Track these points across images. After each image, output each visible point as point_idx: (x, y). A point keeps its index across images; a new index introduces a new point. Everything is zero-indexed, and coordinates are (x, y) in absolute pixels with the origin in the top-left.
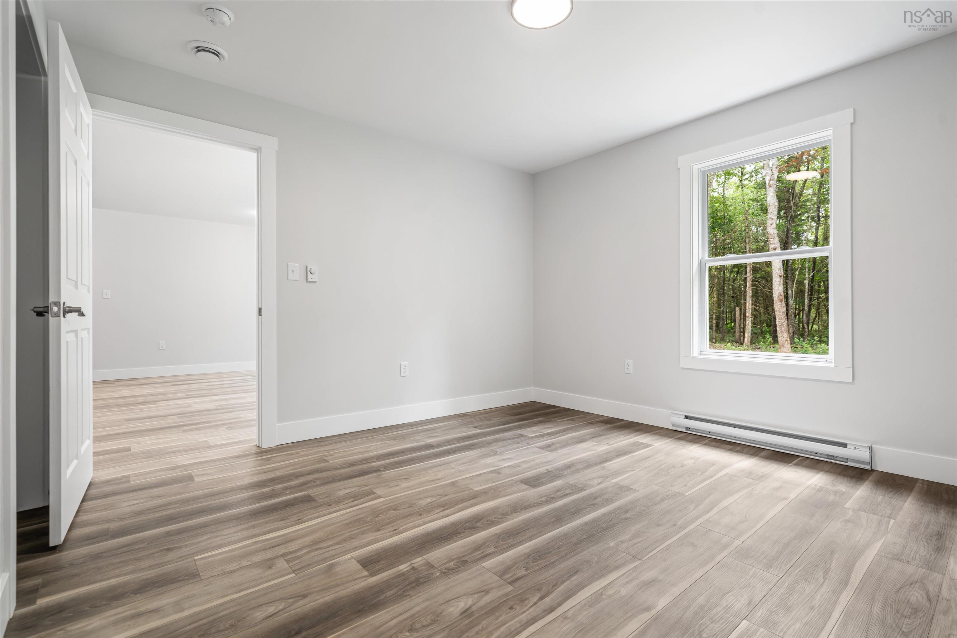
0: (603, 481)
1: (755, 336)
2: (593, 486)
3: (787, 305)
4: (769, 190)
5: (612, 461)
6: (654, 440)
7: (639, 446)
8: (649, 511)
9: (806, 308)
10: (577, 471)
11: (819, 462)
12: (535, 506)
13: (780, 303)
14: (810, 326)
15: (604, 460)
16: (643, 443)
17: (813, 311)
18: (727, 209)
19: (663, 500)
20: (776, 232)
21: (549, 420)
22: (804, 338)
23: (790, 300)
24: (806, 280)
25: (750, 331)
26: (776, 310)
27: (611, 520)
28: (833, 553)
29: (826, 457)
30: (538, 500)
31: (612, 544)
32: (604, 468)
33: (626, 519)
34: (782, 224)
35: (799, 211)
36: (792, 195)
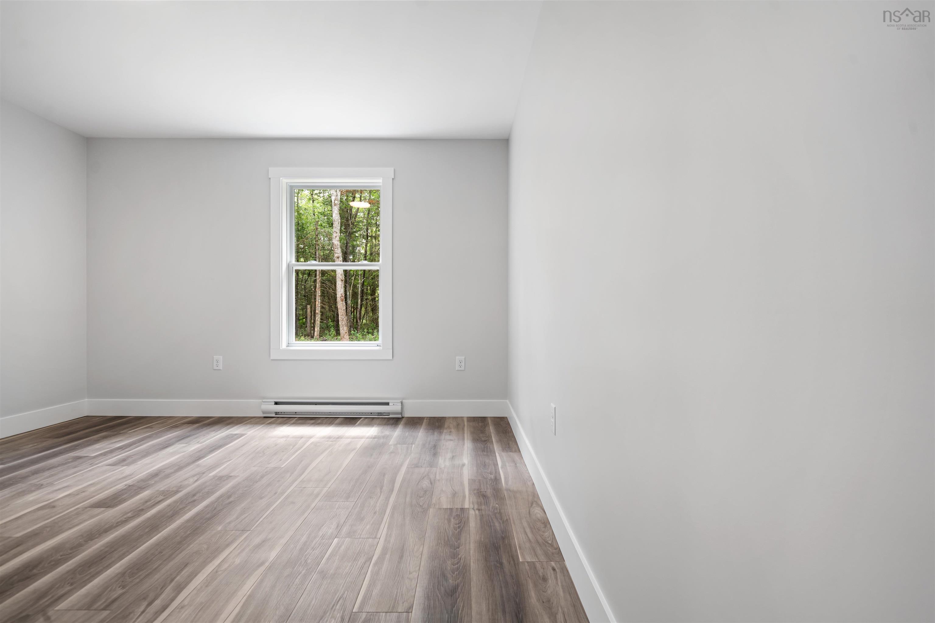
0: (199, 478)
1: (322, 330)
2: (189, 485)
3: (346, 303)
4: (334, 208)
5: (206, 457)
6: (247, 429)
7: (233, 437)
8: (251, 489)
9: (359, 307)
10: (168, 476)
11: (373, 419)
12: (119, 525)
13: (342, 302)
14: (361, 320)
15: (196, 459)
16: (236, 434)
17: (363, 309)
18: (300, 218)
19: (262, 477)
20: (339, 243)
21: (116, 433)
22: (357, 330)
23: (348, 300)
24: (359, 284)
25: (319, 325)
26: (338, 308)
27: (215, 509)
28: (384, 475)
29: (377, 414)
30: (121, 519)
31: (220, 528)
32: (198, 466)
33: (230, 503)
34: (343, 238)
35: (354, 229)
36: (350, 215)
